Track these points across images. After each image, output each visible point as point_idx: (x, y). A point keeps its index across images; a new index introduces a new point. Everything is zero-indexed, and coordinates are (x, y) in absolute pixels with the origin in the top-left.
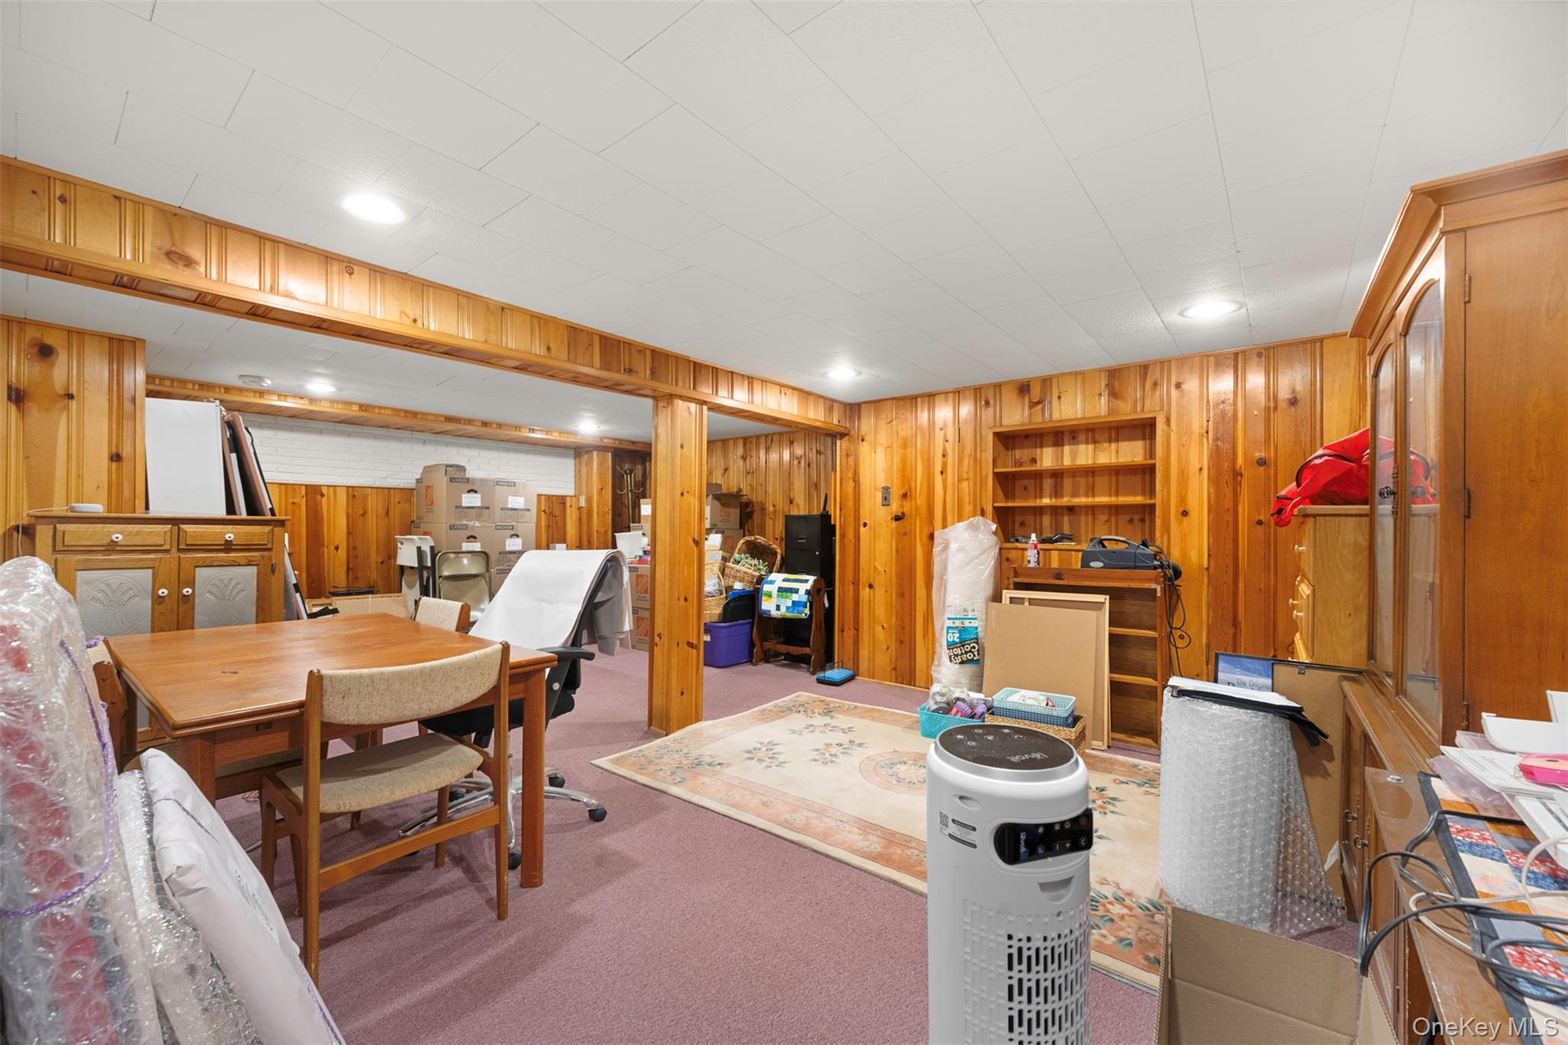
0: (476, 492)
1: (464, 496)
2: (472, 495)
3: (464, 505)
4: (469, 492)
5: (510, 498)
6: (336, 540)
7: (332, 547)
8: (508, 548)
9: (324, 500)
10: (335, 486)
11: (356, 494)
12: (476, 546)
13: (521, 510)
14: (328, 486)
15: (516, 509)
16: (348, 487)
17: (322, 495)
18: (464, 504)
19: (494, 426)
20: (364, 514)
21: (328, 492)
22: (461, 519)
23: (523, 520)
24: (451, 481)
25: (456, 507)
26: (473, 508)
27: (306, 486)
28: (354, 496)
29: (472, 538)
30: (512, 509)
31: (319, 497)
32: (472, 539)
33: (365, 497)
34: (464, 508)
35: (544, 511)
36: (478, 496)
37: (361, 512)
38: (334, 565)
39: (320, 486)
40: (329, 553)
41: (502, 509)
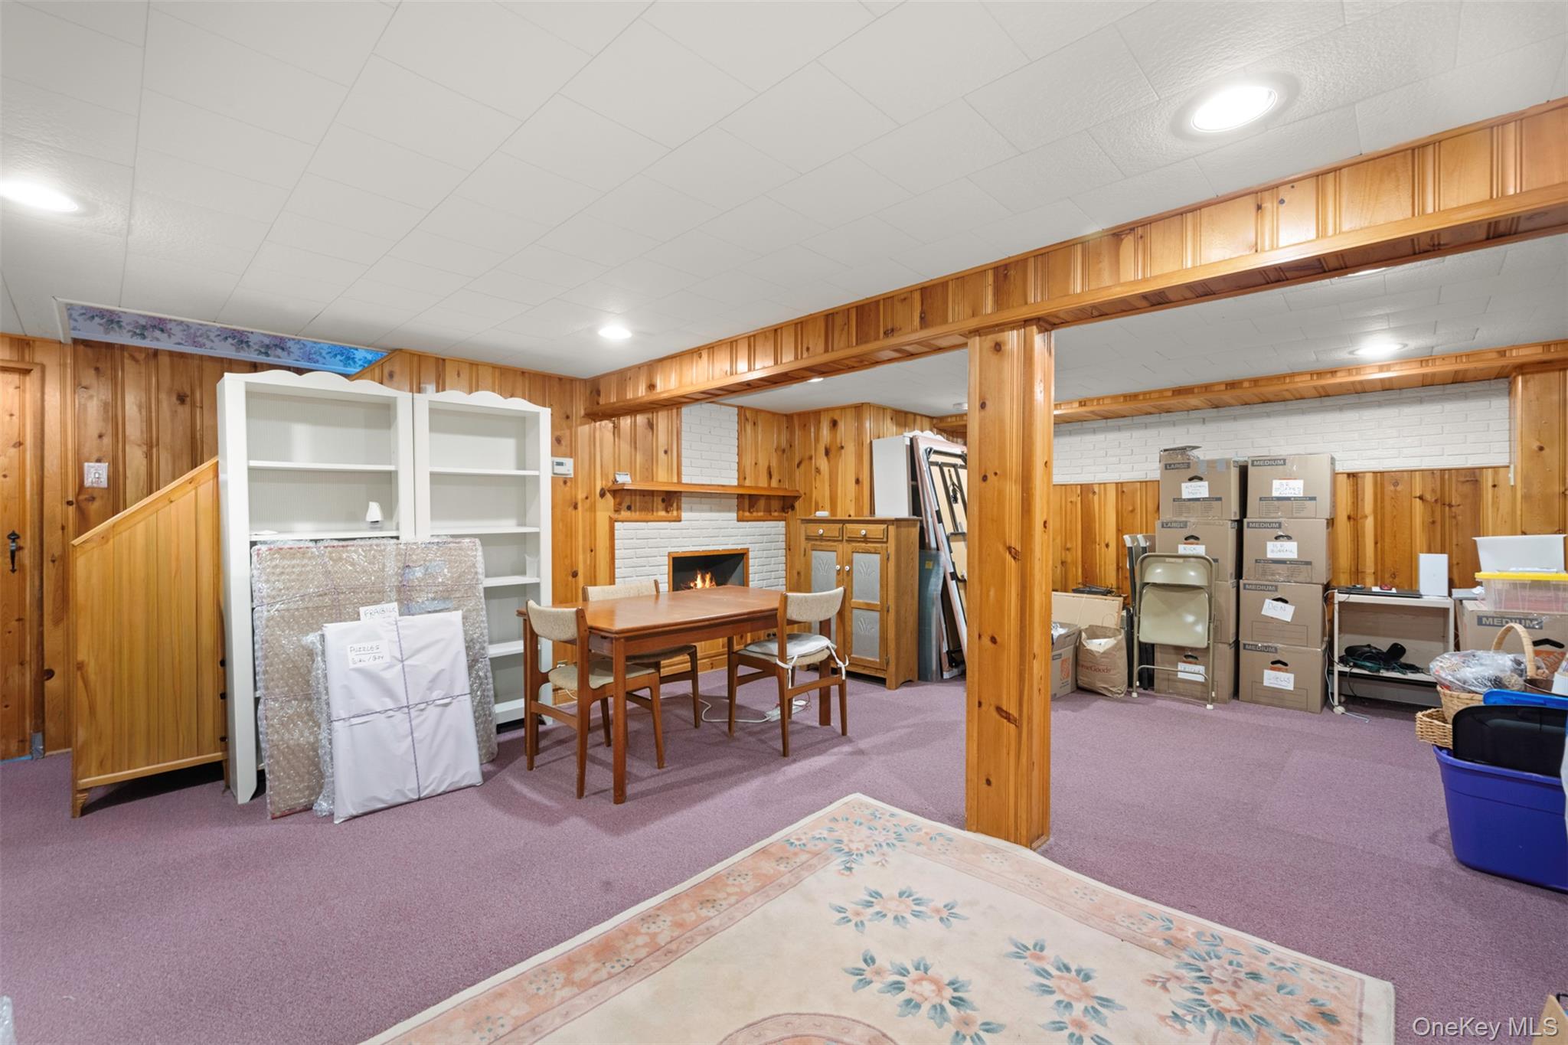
0: (1201, 479)
1: (1184, 485)
2: (1196, 484)
3: (1183, 497)
4: (1191, 479)
5: (1276, 483)
6: (1107, 537)
7: (1103, 545)
8: (1270, 555)
9: (1096, 497)
10: (1105, 484)
11: (1125, 489)
12: (1200, 550)
13: (1296, 499)
14: (1100, 484)
15: (1288, 499)
16: (1117, 483)
17: (1094, 493)
18: (1185, 496)
19: (1246, 384)
20: (1133, 511)
21: (1099, 490)
22: (1181, 514)
23: (1302, 514)
24: (1166, 469)
25: (1174, 500)
26: (1198, 500)
27: (1081, 485)
28: (1123, 492)
29: (1192, 538)
30: (1279, 499)
31: (1091, 495)
32: (1192, 540)
33: (1134, 493)
34: (1184, 500)
35: (1421, 498)
36: (1205, 484)
37: (1130, 508)
38: (1105, 563)
39: (1092, 484)
40: (1100, 549)
41: (1261, 499)
